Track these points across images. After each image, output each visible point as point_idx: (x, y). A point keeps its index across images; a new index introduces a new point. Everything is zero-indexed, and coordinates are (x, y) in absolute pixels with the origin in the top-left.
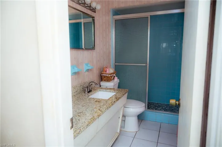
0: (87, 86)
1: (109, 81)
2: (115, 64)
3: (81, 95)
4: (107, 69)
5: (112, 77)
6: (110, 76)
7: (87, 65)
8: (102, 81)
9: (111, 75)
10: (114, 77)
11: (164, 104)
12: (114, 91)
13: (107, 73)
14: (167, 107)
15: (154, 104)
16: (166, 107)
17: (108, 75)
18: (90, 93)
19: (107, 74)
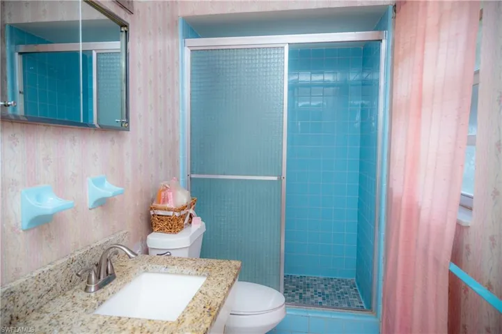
0: (98, 260)
1: (175, 232)
2: (193, 176)
3: (69, 304)
4: (170, 194)
5: (183, 217)
6: (177, 214)
7: (99, 183)
8: (152, 231)
9: (183, 213)
10: (191, 216)
11: (318, 278)
12: (195, 272)
13: (168, 205)
14: (326, 289)
15: (293, 281)
16: (323, 286)
17: (171, 213)
18: (109, 288)
19: (169, 210)
